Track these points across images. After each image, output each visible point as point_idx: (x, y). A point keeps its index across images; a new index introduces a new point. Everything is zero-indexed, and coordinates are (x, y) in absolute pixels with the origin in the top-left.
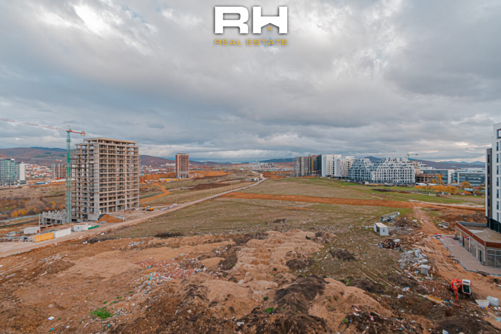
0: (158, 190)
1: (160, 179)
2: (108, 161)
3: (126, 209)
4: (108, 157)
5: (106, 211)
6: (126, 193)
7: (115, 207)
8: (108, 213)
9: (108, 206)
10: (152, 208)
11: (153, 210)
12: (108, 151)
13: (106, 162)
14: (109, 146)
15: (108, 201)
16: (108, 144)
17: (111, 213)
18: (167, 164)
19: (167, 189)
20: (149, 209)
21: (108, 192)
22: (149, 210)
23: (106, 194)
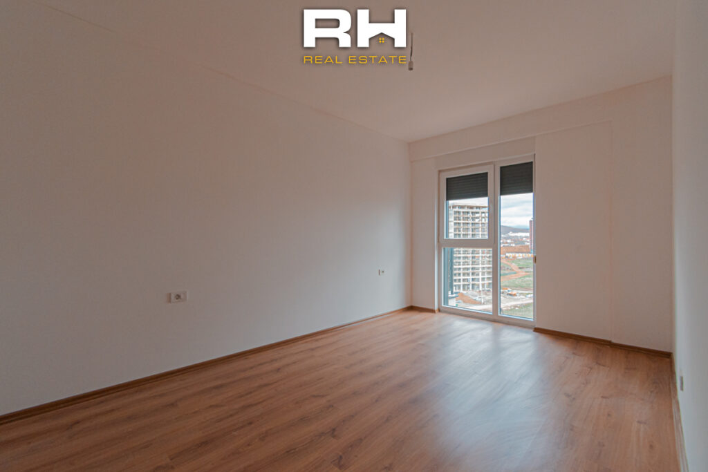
0: (508, 269)
1: (507, 254)
2: (462, 229)
3: (481, 288)
4: (462, 225)
5: (459, 288)
6: (480, 269)
7: (469, 285)
8: (461, 291)
9: (462, 283)
10: (514, 292)
11: (515, 295)
12: (462, 218)
13: (460, 231)
14: (463, 212)
15: (462, 277)
16: (461, 210)
17: (465, 292)
18: (511, 234)
19: (520, 268)
20: (510, 292)
21: (461, 267)
22: (510, 295)
23: (460, 269)
